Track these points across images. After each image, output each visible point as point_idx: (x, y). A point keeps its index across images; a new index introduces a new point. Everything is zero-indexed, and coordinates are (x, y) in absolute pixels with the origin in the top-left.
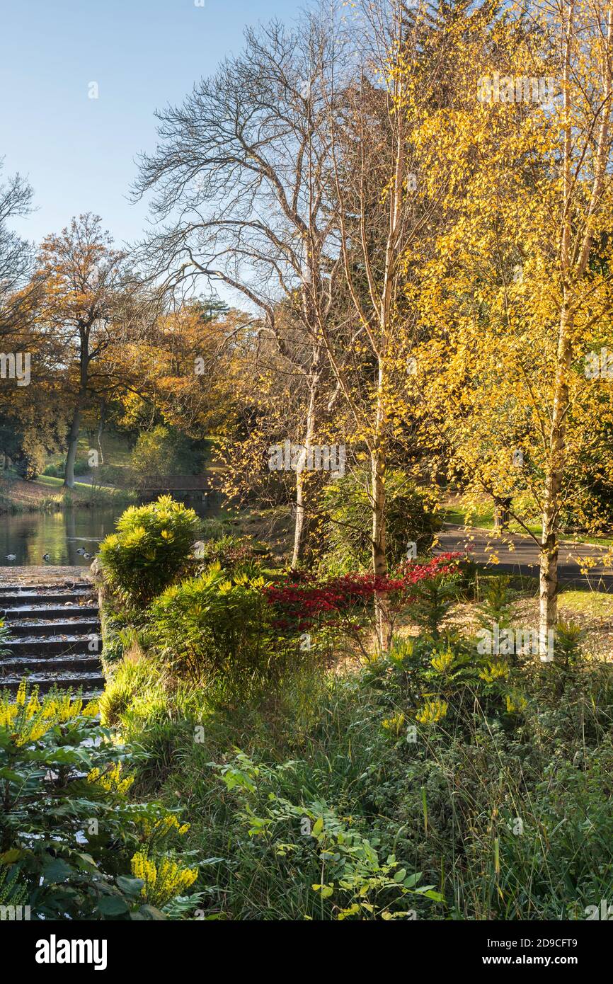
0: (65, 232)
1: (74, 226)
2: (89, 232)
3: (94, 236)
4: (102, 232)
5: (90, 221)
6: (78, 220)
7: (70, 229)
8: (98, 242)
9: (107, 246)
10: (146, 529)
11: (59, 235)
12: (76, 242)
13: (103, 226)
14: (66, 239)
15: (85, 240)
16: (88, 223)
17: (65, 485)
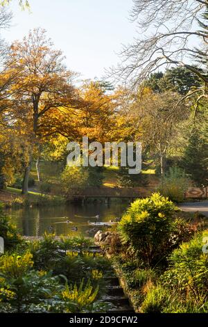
0: (25, 39)
1: (30, 35)
2: (39, 39)
3: (41, 41)
4: (47, 38)
5: (40, 32)
6: (32, 32)
7: (27, 37)
8: (44, 45)
9: (49, 47)
10: (149, 212)
11: (21, 41)
12: (31, 45)
13: (47, 36)
14: (25, 43)
15: (36, 44)
16: (38, 33)
17: (22, 193)
